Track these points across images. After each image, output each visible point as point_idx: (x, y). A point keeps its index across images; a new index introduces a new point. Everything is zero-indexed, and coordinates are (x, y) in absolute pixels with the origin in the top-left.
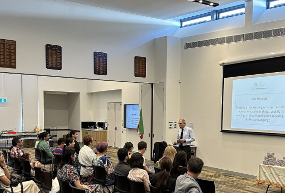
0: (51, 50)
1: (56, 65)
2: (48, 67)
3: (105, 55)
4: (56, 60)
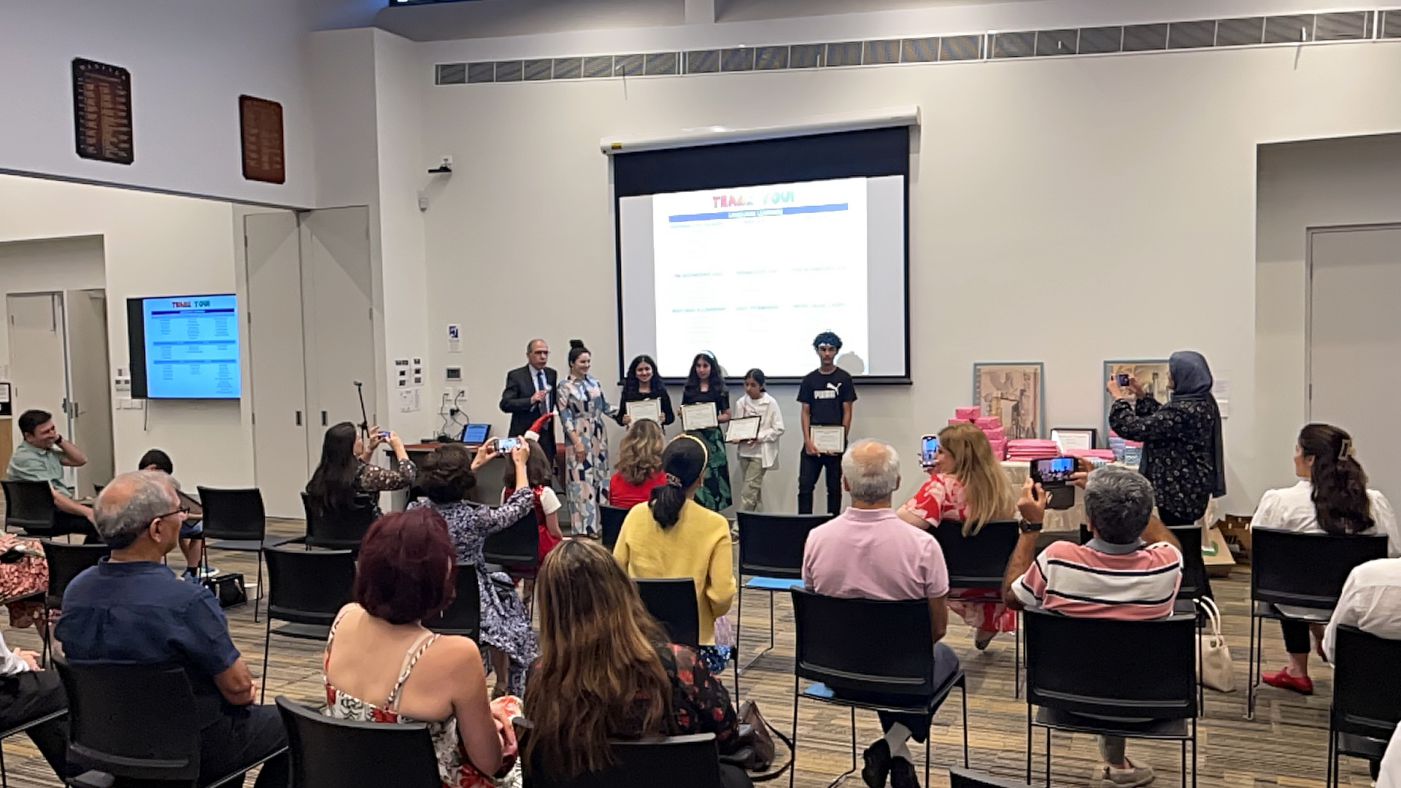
3: (121, 78)
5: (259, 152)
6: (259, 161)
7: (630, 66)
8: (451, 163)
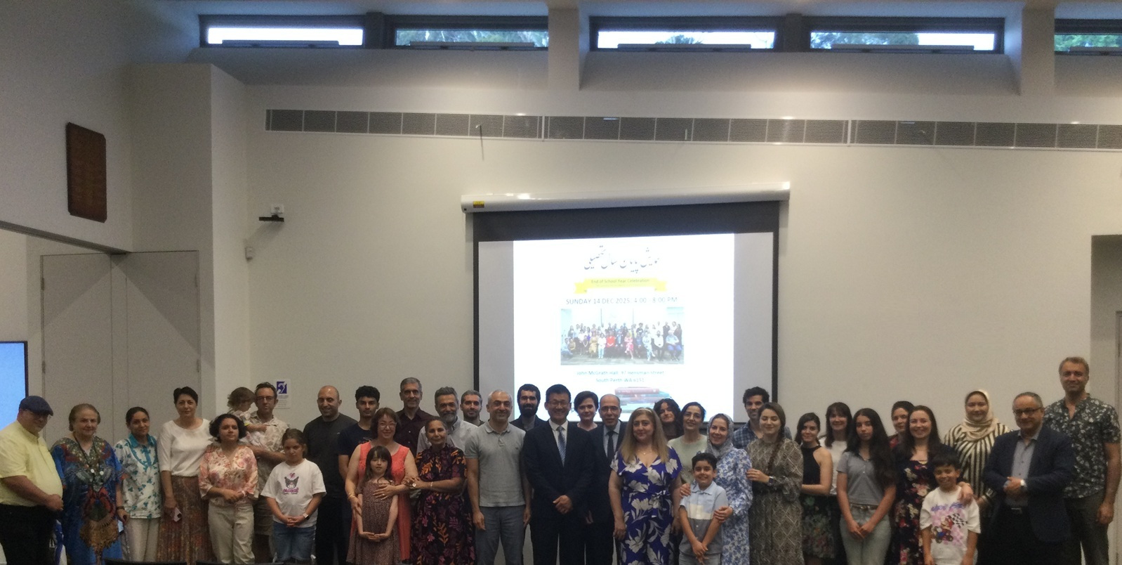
5: (84, 186)
6: (83, 195)
8: (283, 212)
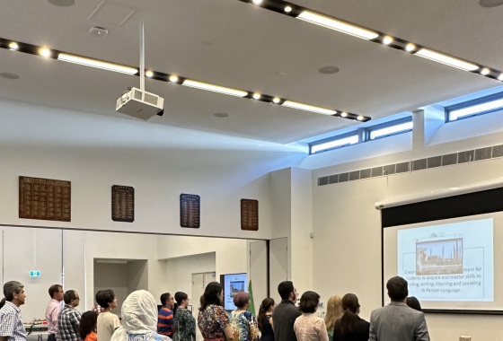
0: (120, 193)
1: (127, 215)
2: (114, 219)
3: (197, 199)
4: (127, 208)
5: (248, 219)
6: (247, 222)
7: (390, 170)
